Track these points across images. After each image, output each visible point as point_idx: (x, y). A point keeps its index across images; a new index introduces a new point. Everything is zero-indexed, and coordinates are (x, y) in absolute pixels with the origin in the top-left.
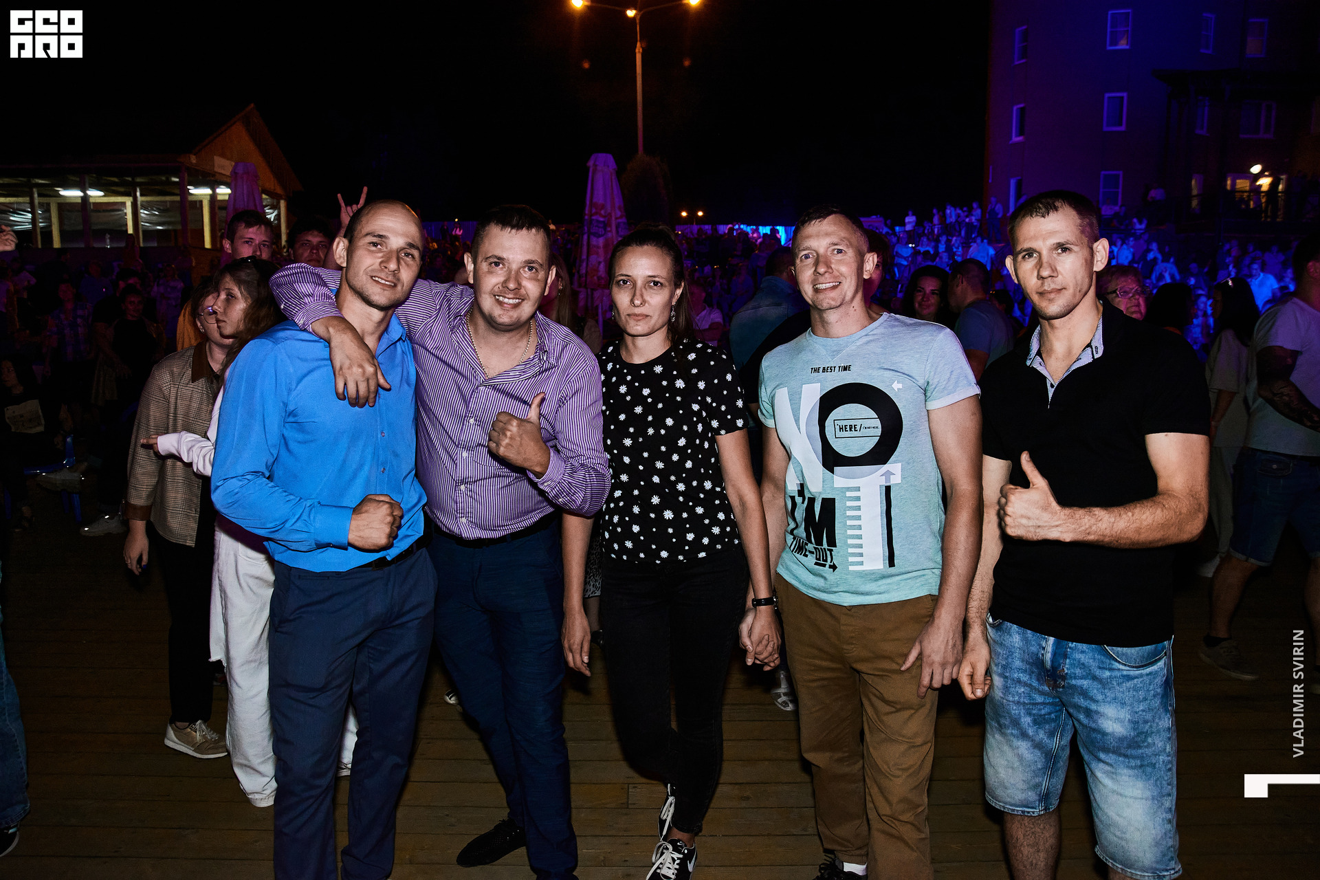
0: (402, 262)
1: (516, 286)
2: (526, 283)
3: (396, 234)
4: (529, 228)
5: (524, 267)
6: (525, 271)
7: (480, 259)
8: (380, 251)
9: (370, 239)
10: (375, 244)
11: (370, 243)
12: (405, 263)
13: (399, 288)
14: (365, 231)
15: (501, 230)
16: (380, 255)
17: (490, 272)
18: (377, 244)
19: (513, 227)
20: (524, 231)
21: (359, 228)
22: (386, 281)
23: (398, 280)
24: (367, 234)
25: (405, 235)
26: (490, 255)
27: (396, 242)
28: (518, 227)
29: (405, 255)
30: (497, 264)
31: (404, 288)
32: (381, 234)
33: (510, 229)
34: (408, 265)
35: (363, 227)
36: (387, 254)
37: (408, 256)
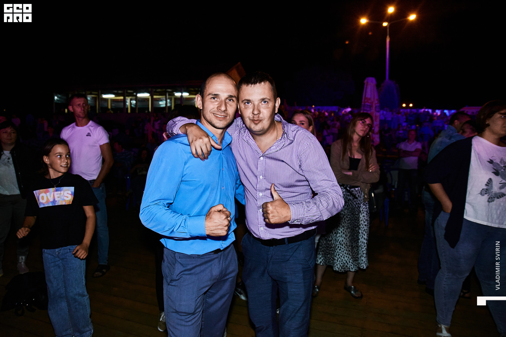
0: (228, 105)
1: (258, 112)
2: (262, 110)
3: (222, 91)
4: (260, 82)
5: (261, 102)
6: (262, 104)
7: (240, 102)
8: (216, 101)
9: (211, 96)
10: (214, 98)
11: (211, 98)
12: (229, 105)
13: (228, 117)
14: (208, 93)
15: (247, 86)
16: (217, 103)
17: (245, 108)
18: (215, 98)
19: (252, 84)
20: (258, 84)
21: (205, 91)
22: (221, 116)
23: (227, 114)
24: (209, 94)
25: (227, 91)
26: (244, 99)
27: (224, 96)
28: (255, 83)
29: (229, 101)
30: (248, 103)
31: (231, 117)
32: (215, 93)
33: (250, 85)
34: (231, 105)
35: (207, 91)
36: (220, 103)
37: (230, 101)
